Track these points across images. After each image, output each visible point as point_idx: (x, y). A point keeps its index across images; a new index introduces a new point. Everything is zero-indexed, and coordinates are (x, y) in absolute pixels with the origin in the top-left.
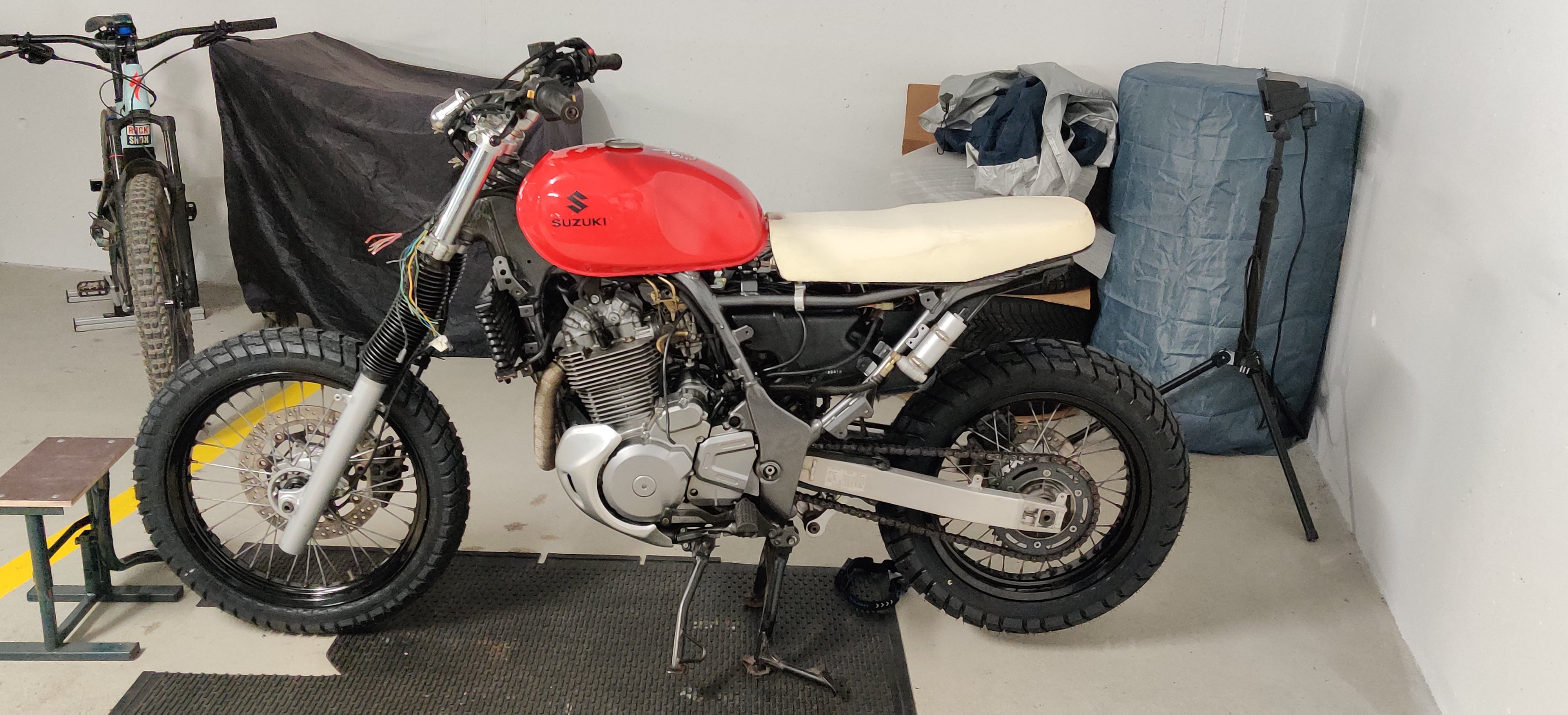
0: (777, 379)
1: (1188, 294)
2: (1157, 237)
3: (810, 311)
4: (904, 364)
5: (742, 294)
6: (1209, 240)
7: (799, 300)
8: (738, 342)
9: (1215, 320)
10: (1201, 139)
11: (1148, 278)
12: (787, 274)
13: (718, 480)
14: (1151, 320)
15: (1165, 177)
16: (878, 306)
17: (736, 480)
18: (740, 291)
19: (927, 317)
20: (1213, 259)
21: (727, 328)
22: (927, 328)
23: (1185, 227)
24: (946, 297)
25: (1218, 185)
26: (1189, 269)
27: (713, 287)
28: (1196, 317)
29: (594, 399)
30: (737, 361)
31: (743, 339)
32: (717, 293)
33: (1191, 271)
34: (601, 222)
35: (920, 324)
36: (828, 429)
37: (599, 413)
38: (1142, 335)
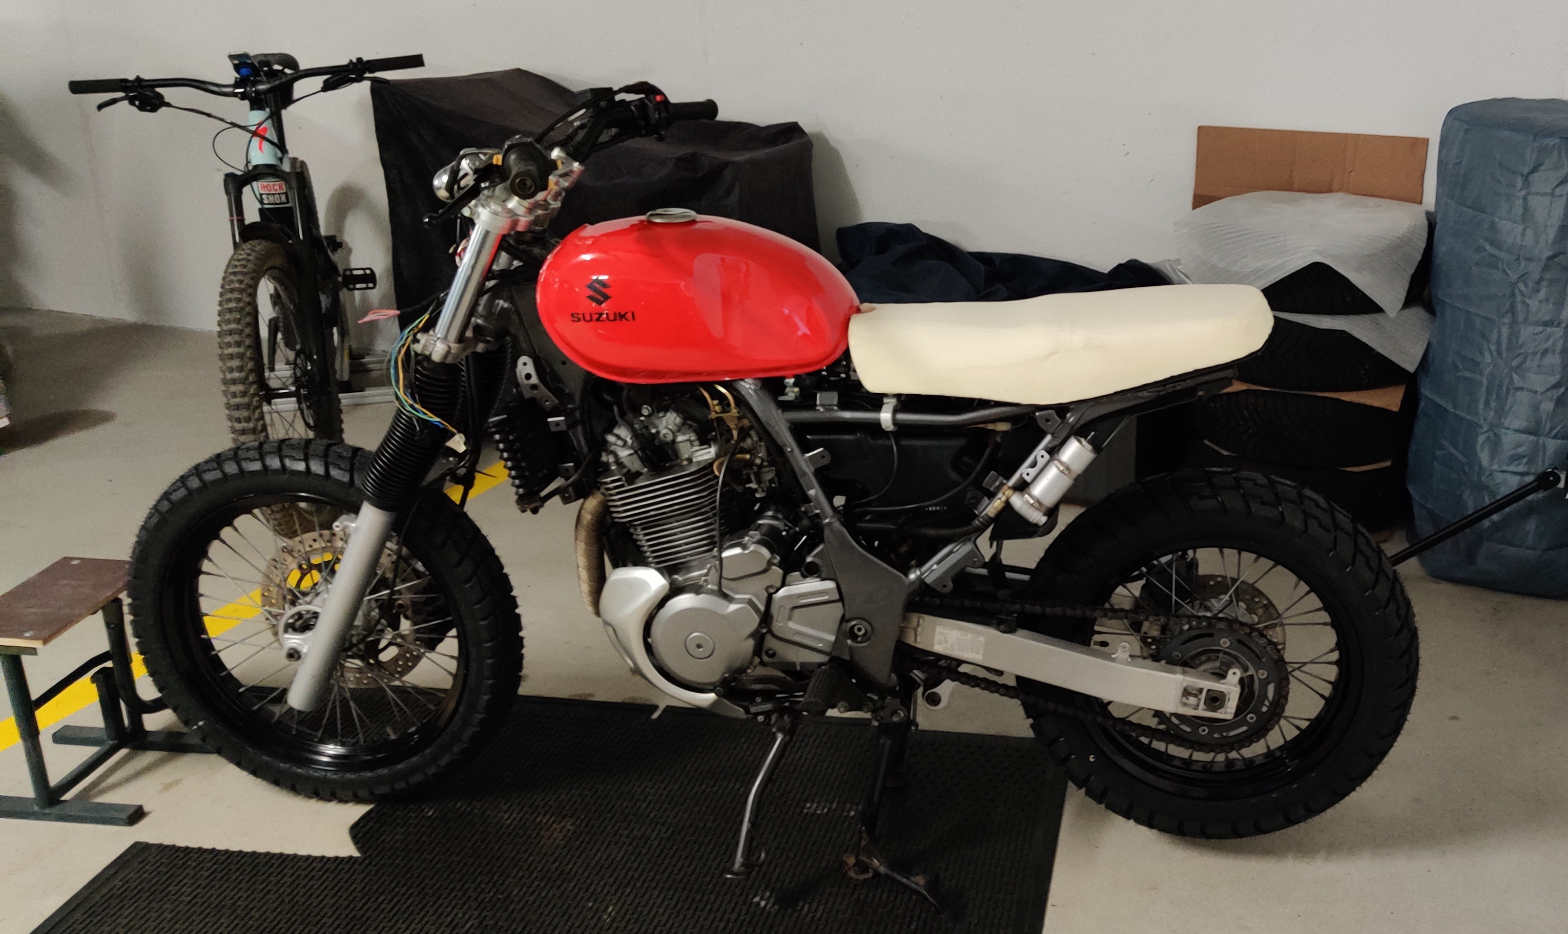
0: (867, 515)
1: (1514, 395)
2: (1478, 324)
3: (902, 429)
4: (1018, 502)
5: (818, 408)
6: (1540, 329)
7: (885, 417)
8: (812, 469)
9: (1547, 430)
10: (1529, 197)
11: (1467, 374)
12: (872, 383)
13: (797, 639)
14: (1472, 428)
15: (1488, 247)
16: (990, 427)
17: (821, 640)
18: (816, 405)
19: (1050, 442)
20: (1545, 353)
21: (797, 451)
22: (1047, 456)
23: (1512, 310)
24: (1071, 418)
25: (1550, 258)
26: (1515, 363)
27: (781, 398)
28: (1524, 424)
29: (646, 535)
30: (812, 492)
31: (820, 465)
32: (786, 406)
33: (1517, 367)
34: (629, 316)
35: (1040, 453)
36: (929, 580)
37: (653, 552)
38: (1461, 446)
